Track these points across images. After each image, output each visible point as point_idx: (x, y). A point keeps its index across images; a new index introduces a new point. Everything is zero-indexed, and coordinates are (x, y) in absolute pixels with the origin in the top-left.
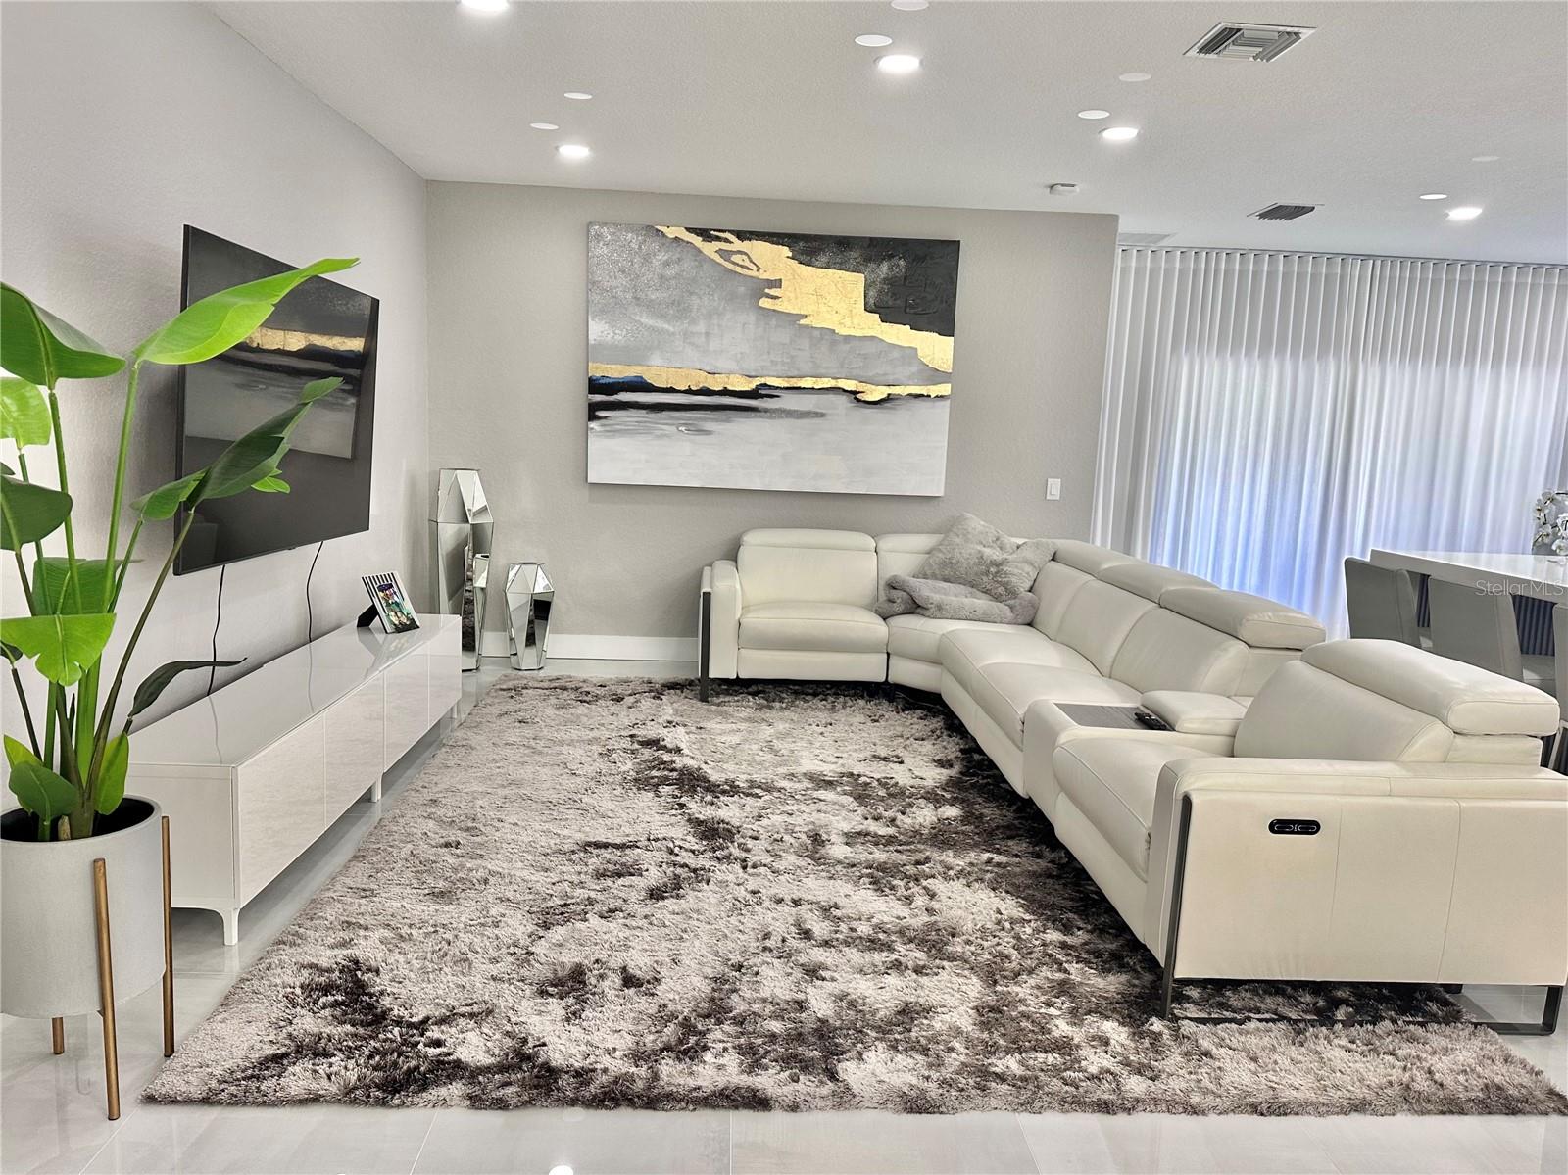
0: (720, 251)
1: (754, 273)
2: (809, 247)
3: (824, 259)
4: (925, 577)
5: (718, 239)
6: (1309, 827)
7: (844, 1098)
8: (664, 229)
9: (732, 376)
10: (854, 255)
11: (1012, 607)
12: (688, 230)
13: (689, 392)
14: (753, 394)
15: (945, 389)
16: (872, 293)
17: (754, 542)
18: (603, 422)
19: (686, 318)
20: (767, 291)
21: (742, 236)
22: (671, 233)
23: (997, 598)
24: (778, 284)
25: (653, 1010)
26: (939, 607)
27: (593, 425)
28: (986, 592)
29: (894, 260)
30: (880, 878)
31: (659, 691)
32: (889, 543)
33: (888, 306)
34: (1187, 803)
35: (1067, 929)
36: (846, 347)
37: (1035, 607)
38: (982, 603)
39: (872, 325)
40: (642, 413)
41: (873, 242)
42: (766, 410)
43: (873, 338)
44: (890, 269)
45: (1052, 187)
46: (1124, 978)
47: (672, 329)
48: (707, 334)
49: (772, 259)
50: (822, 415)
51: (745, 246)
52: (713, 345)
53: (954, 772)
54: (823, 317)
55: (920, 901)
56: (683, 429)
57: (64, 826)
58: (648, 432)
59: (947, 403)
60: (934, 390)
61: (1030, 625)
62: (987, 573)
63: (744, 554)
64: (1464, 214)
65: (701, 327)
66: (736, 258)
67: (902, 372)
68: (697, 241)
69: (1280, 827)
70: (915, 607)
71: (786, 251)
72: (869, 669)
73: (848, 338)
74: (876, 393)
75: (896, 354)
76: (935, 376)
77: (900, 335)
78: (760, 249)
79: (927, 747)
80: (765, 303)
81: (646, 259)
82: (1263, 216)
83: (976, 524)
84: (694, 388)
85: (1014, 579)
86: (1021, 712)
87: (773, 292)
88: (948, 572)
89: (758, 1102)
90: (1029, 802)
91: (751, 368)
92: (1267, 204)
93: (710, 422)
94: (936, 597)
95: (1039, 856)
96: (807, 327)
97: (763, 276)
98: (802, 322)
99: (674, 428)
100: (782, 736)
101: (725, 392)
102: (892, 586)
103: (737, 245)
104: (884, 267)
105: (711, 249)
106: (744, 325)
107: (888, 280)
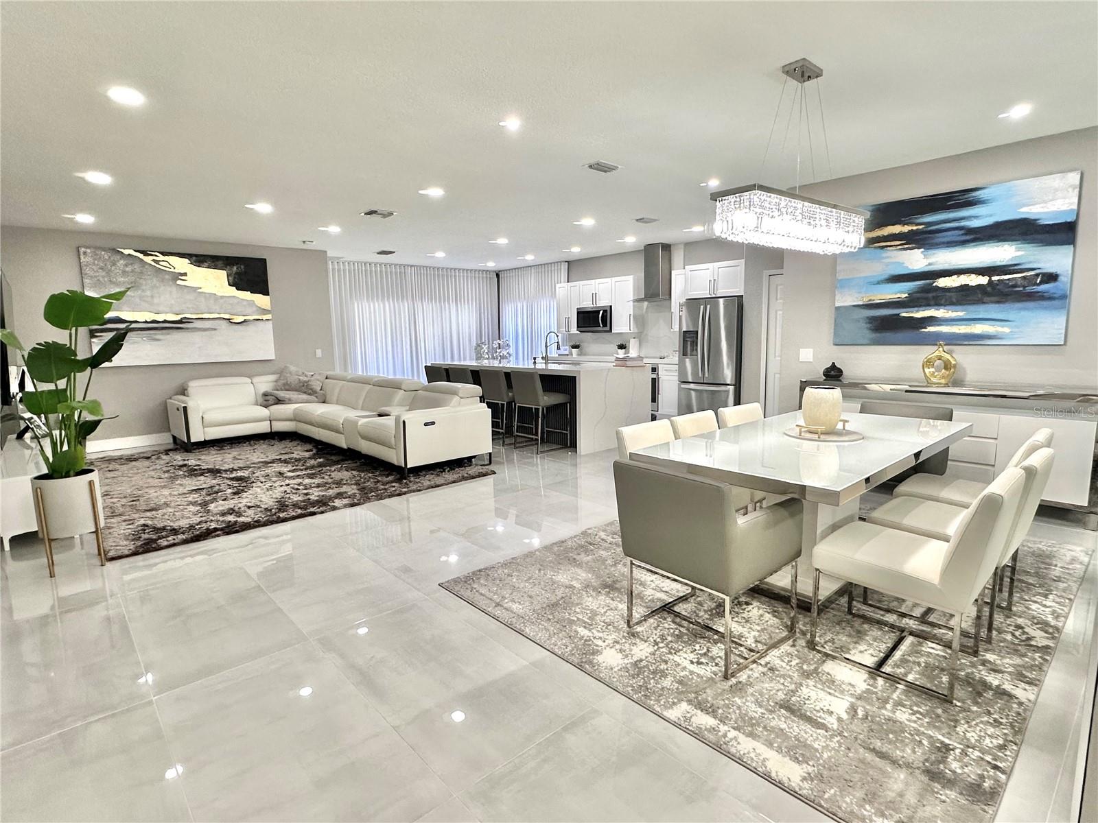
0: (153, 260)
1: (172, 270)
2: (199, 260)
3: (205, 265)
4: (277, 390)
5: (152, 255)
6: (433, 423)
7: (334, 508)
8: (122, 250)
9: (168, 314)
10: (220, 263)
11: (316, 397)
12: (135, 251)
13: (146, 322)
14: (180, 322)
15: (269, 317)
16: (230, 278)
17: (193, 386)
18: (100, 338)
19: (140, 289)
20: (180, 277)
21: (163, 254)
22: (126, 252)
23: (309, 394)
24: (185, 274)
25: (263, 510)
26: (290, 400)
27: (93, 340)
28: (305, 393)
29: (239, 265)
30: (311, 476)
31: (167, 452)
32: (256, 380)
33: (240, 282)
34: (404, 422)
35: (373, 473)
36: (222, 301)
37: (325, 395)
38: (305, 397)
39: (233, 291)
41: (227, 258)
42: (187, 329)
43: (234, 297)
44: (237, 268)
45: (304, 242)
46: (393, 477)
47: (133, 295)
48: (152, 297)
49: (181, 264)
50: (215, 329)
51: (166, 258)
52: (156, 301)
53: (314, 451)
54: (207, 288)
55: (327, 477)
57: (72, 473)
59: (271, 322)
60: (265, 317)
61: (324, 402)
62: (303, 386)
63: (191, 391)
64: (440, 255)
65: (148, 293)
66: (161, 263)
67: (249, 310)
68: (141, 256)
69: (428, 424)
70: (279, 401)
71: (187, 261)
72: (263, 427)
73: (222, 297)
74: (240, 319)
75: (245, 303)
76: (265, 311)
77: (246, 295)
78: (173, 260)
79: (299, 448)
80: (179, 282)
81: (114, 264)
82: (378, 253)
83: (293, 368)
84: (148, 320)
85: (314, 387)
86: (341, 422)
87: (183, 278)
88: (288, 387)
89: (313, 514)
90: (349, 450)
91: (177, 309)
92: (380, 250)
93: (159, 335)
94: (288, 396)
95: (356, 462)
96: (202, 293)
97: (176, 271)
98: (200, 290)
99: (140, 339)
100: (239, 455)
101: (165, 321)
102: (265, 395)
103: (161, 257)
104: (235, 268)
105: (148, 259)
106: (171, 292)
107: (236, 273)
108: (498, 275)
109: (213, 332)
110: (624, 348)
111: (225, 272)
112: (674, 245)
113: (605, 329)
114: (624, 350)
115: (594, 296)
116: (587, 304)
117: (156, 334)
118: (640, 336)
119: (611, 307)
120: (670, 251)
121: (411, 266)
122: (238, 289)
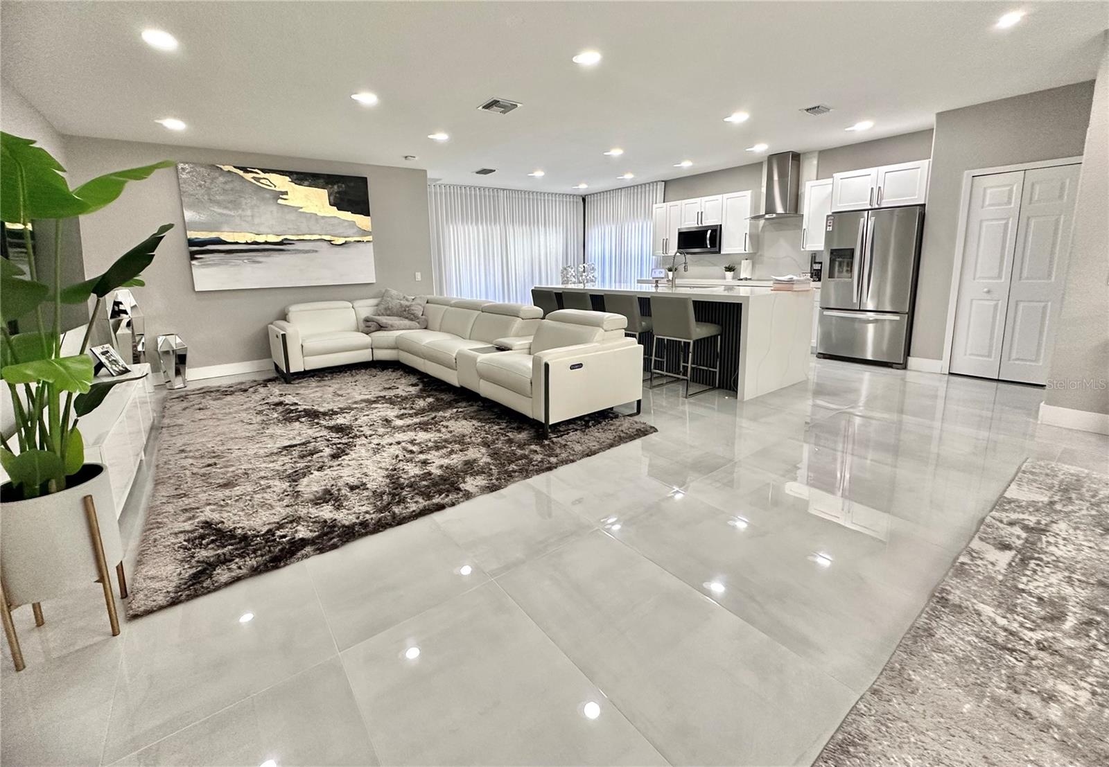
0: (253, 178)
1: (273, 188)
2: (300, 178)
3: (306, 183)
4: (379, 315)
5: (252, 172)
6: (580, 366)
7: (468, 496)
8: (222, 167)
9: (269, 236)
10: (321, 181)
11: (419, 323)
12: (235, 167)
13: (247, 243)
14: (281, 243)
15: (370, 238)
16: (332, 198)
17: (294, 311)
18: (200, 260)
19: (240, 208)
20: (281, 196)
21: (264, 171)
22: (226, 168)
23: (412, 320)
24: (286, 193)
26: (392, 326)
27: (193, 262)
28: (407, 318)
29: (340, 185)
30: (424, 427)
31: (266, 383)
32: (358, 304)
33: (340, 202)
34: (547, 366)
35: (498, 424)
36: (323, 221)
37: (426, 321)
38: (407, 322)
39: (334, 211)
40: (222, 255)
41: (329, 176)
42: (289, 250)
43: (335, 217)
44: (338, 187)
45: (406, 157)
47: (232, 214)
48: (252, 216)
49: (281, 182)
50: (316, 251)
51: (267, 175)
52: (257, 221)
53: (421, 386)
54: (310, 208)
55: (443, 430)
56: (246, 261)
57: (53, 485)
58: (227, 264)
59: (372, 244)
60: (365, 239)
61: (425, 328)
62: (405, 311)
63: (291, 316)
64: (539, 174)
65: (249, 212)
66: (261, 181)
67: (351, 232)
68: (241, 173)
69: (573, 367)
70: (381, 327)
71: (288, 179)
72: (365, 356)
73: (323, 217)
74: (341, 241)
75: (346, 224)
76: (365, 233)
77: (347, 216)
78: (274, 178)
79: (403, 381)
80: (280, 201)
81: (214, 181)
82: (477, 173)
83: (394, 292)
84: (249, 242)
85: (415, 312)
86: (454, 355)
87: (284, 197)
88: (389, 312)
89: (440, 507)
90: (462, 388)
91: (278, 229)
92: (479, 169)
93: (259, 257)
94: (390, 322)
95: (472, 405)
96: (303, 213)
97: (277, 189)
98: (300, 210)
99: (241, 261)
100: (340, 389)
101: (266, 243)
102: (367, 320)
103: (262, 175)
104: (336, 187)
105: (249, 176)
106: (271, 212)
107: (338, 193)
108: (584, 200)
109: (314, 254)
110: (733, 271)
111: (326, 191)
112: (804, 153)
113: (713, 250)
114: (732, 272)
115: (700, 215)
116: (691, 224)
117: (255, 256)
118: (753, 257)
119: (721, 225)
120: (799, 161)
121: (504, 190)
122: (339, 210)
